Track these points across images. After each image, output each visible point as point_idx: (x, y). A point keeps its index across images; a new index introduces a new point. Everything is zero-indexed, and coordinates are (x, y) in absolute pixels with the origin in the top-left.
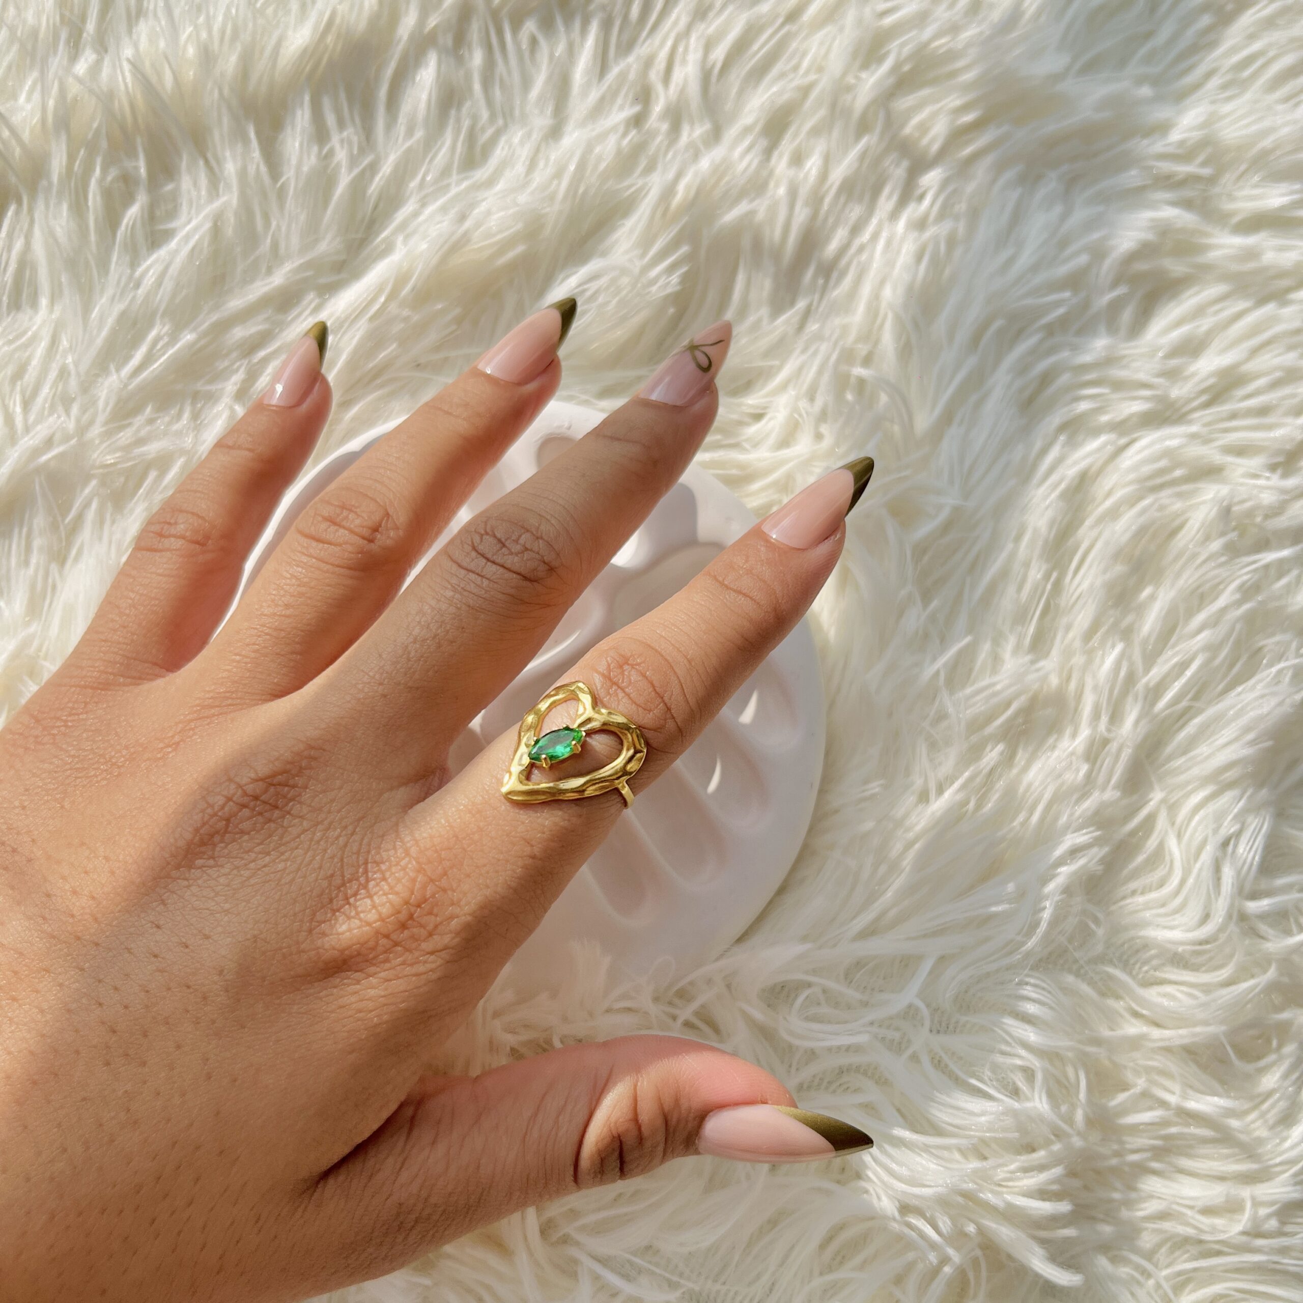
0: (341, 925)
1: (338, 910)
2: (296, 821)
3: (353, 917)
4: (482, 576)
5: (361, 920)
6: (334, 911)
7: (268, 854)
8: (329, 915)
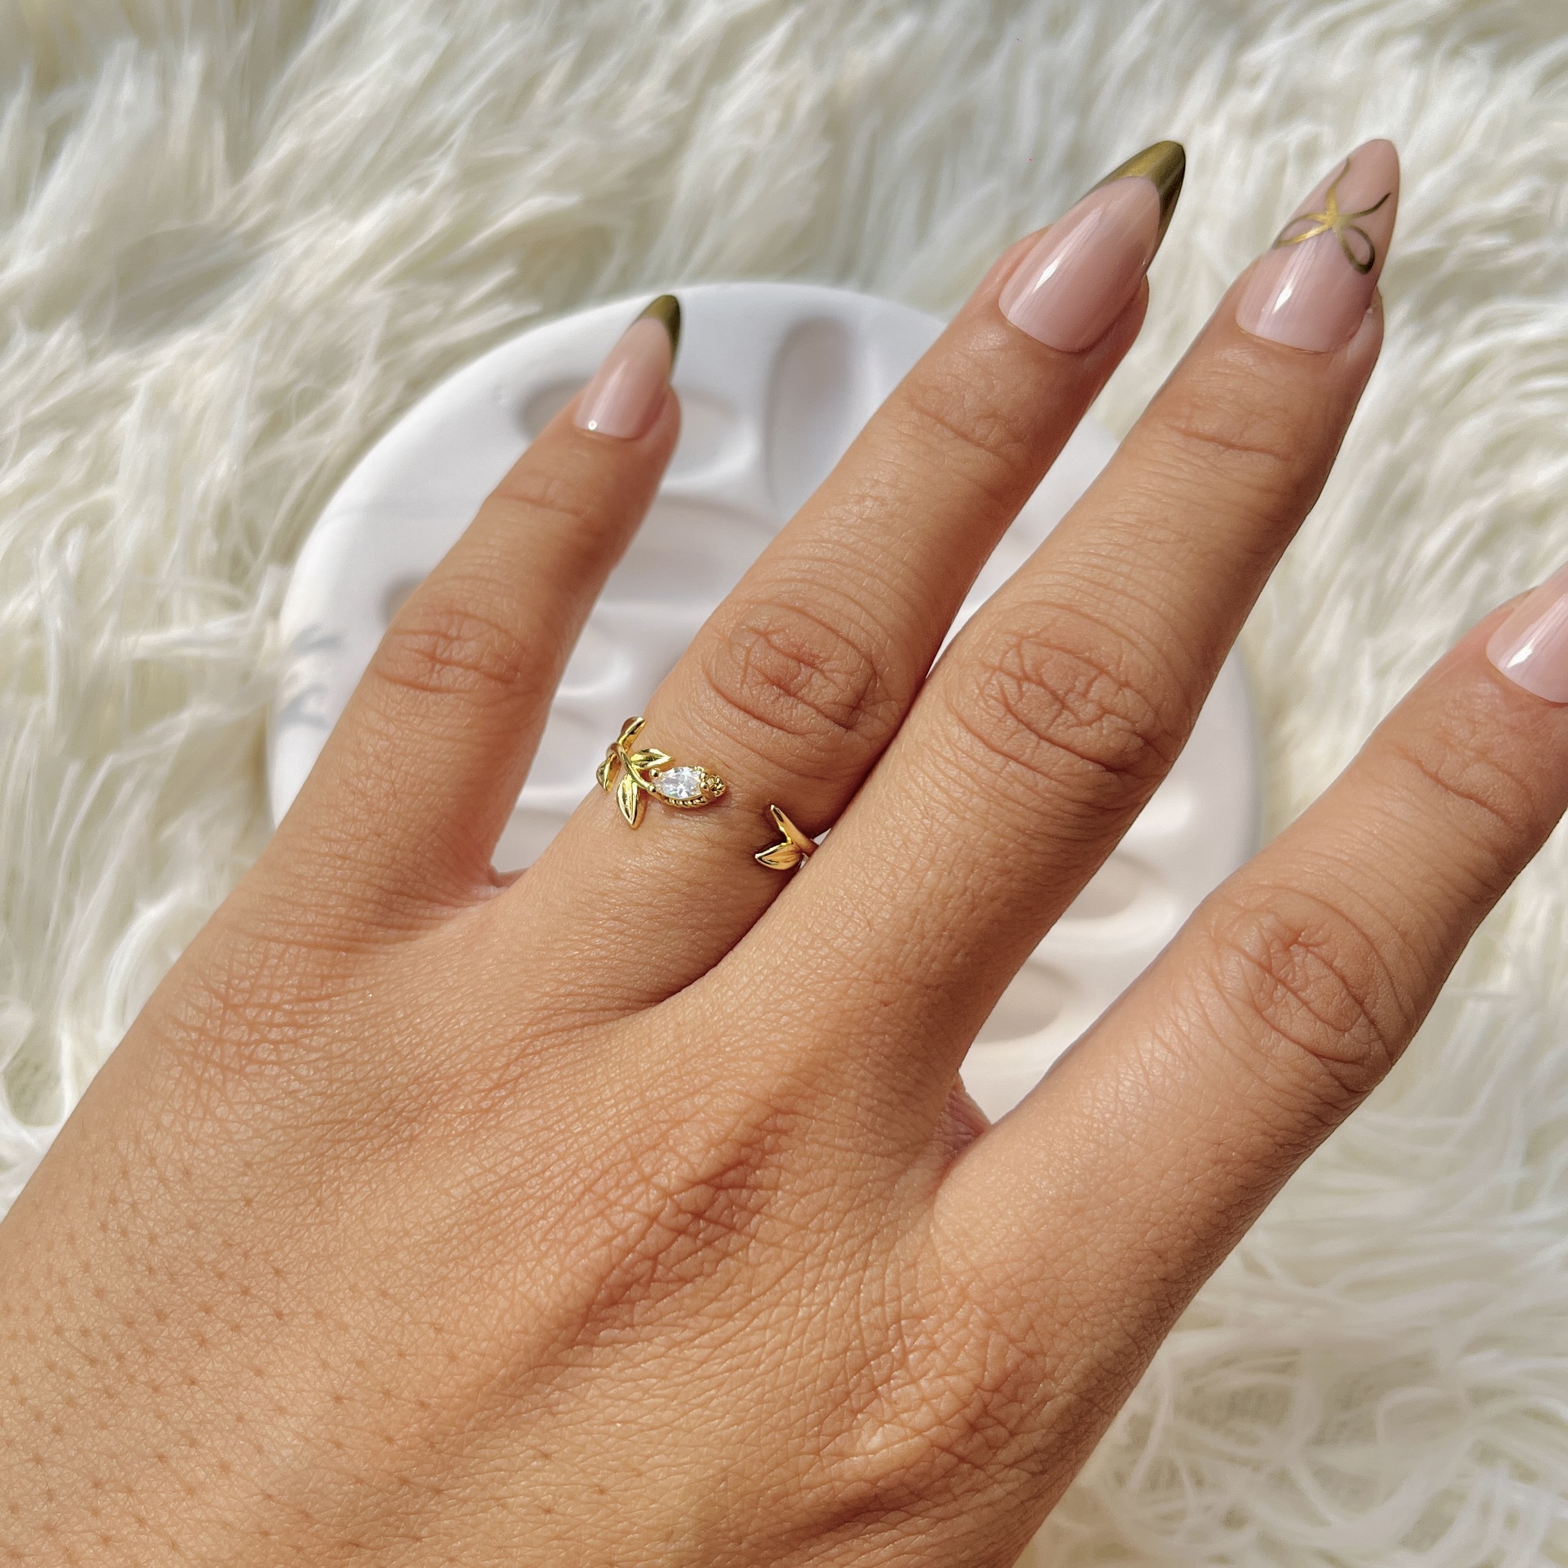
0: (870, 1437)
1: (860, 1411)
2: (771, 1251)
3: (889, 1422)
4: (1034, 769)
5: (903, 1425)
6: (854, 1413)
7: (730, 1316)
8: (846, 1422)
